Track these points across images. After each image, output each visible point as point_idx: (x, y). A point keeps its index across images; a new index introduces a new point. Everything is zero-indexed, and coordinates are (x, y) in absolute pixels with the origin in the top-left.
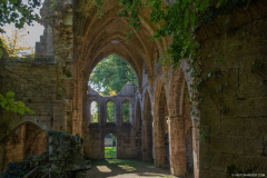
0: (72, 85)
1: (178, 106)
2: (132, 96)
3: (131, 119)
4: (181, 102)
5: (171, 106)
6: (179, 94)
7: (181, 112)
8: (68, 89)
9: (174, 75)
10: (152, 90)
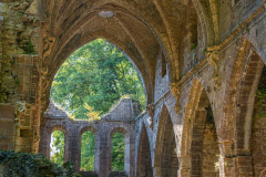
0: (35, 72)
1: (241, 134)
2: (131, 122)
3: (127, 167)
4: (247, 127)
5: (226, 133)
6: (244, 109)
7: (246, 147)
8: (25, 80)
9: (234, 69)
10: (179, 106)
